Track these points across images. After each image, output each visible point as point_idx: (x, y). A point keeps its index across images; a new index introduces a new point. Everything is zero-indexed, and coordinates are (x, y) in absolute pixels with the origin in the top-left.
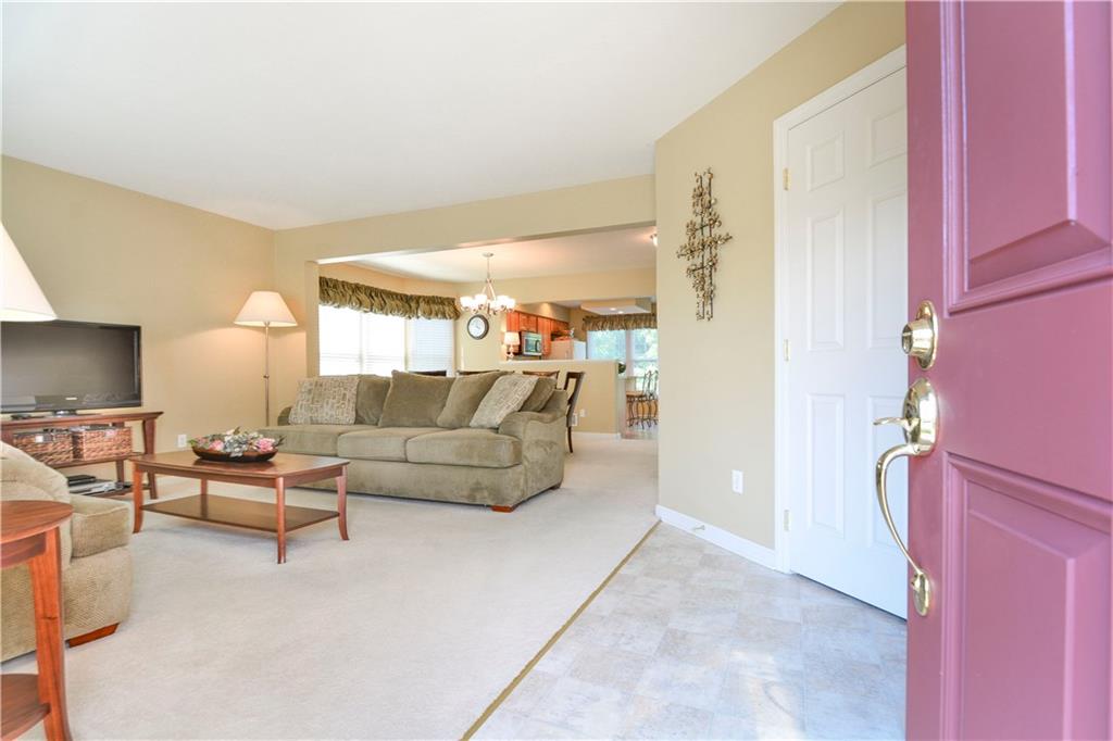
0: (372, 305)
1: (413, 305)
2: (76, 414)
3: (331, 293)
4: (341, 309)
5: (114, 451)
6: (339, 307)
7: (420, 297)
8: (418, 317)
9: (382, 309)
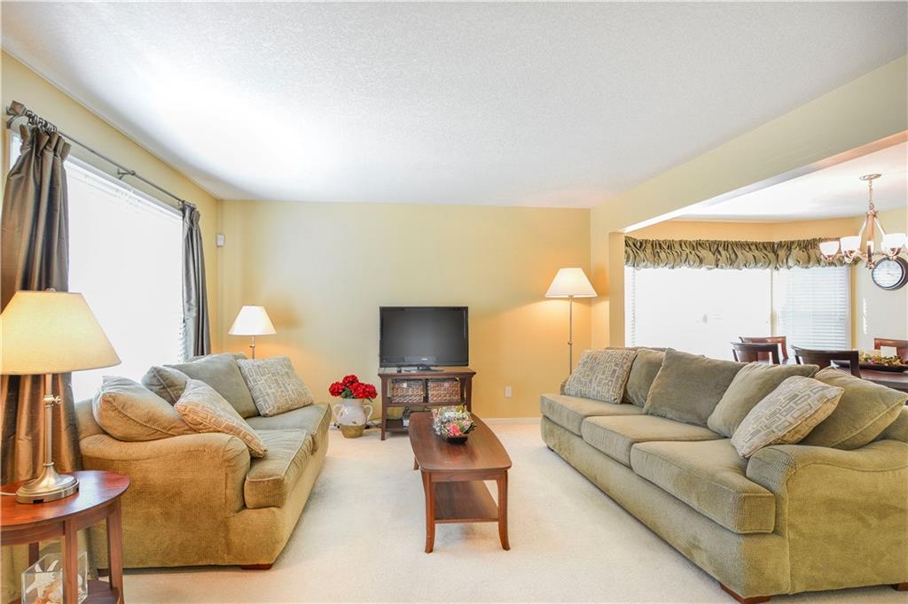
0: (718, 260)
1: (782, 253)
2: (430, 370)
3: (663, 255)
4: (677, 269)
5: (448, 398)
6: (673, 267)
7: (792, 243)
8: (789, 268)
9: (732, 262)
